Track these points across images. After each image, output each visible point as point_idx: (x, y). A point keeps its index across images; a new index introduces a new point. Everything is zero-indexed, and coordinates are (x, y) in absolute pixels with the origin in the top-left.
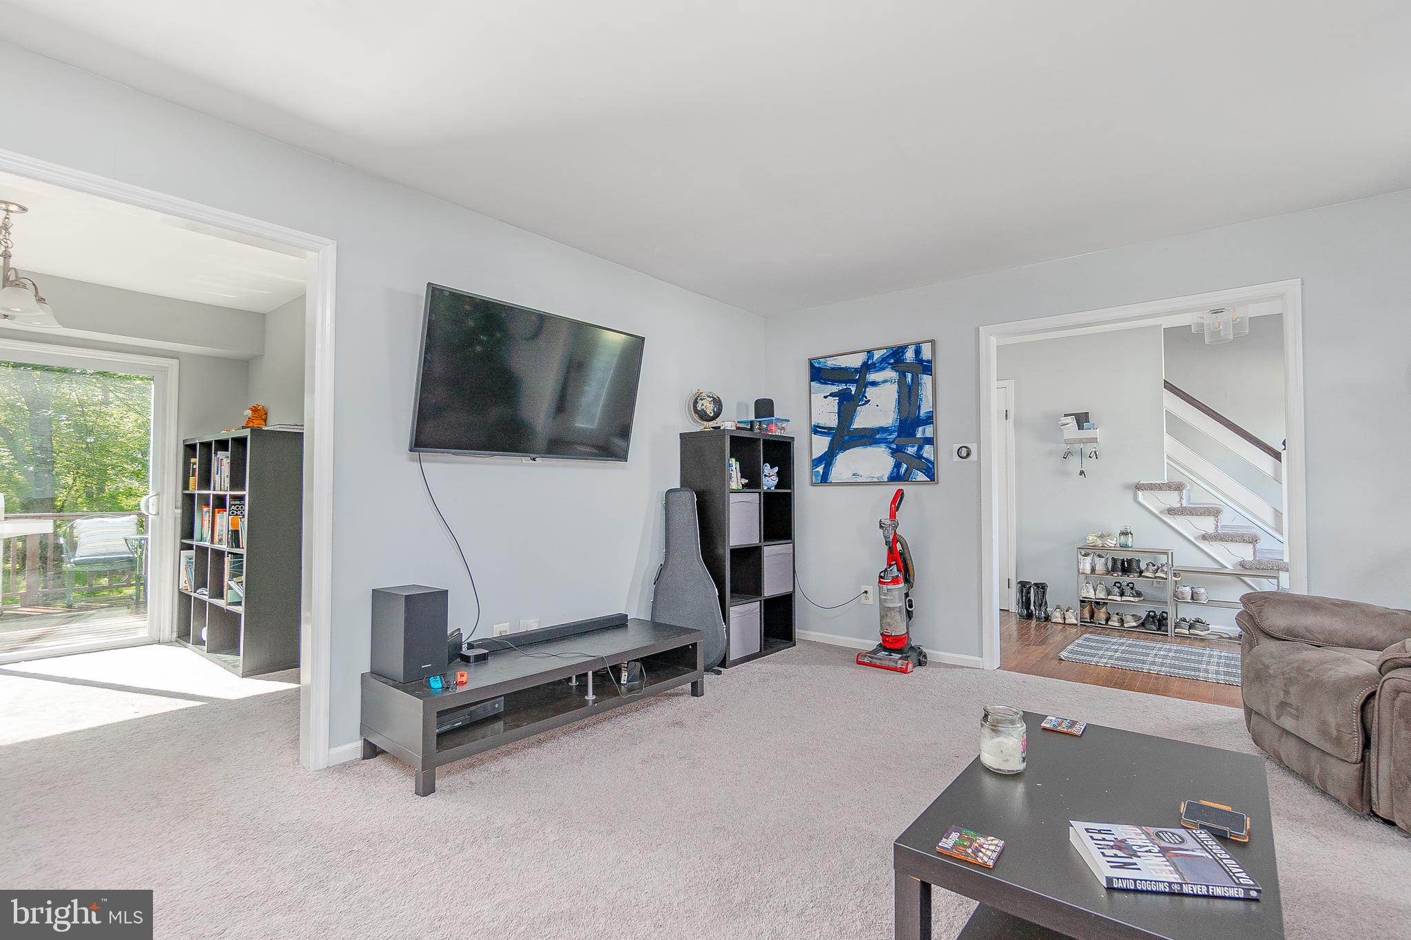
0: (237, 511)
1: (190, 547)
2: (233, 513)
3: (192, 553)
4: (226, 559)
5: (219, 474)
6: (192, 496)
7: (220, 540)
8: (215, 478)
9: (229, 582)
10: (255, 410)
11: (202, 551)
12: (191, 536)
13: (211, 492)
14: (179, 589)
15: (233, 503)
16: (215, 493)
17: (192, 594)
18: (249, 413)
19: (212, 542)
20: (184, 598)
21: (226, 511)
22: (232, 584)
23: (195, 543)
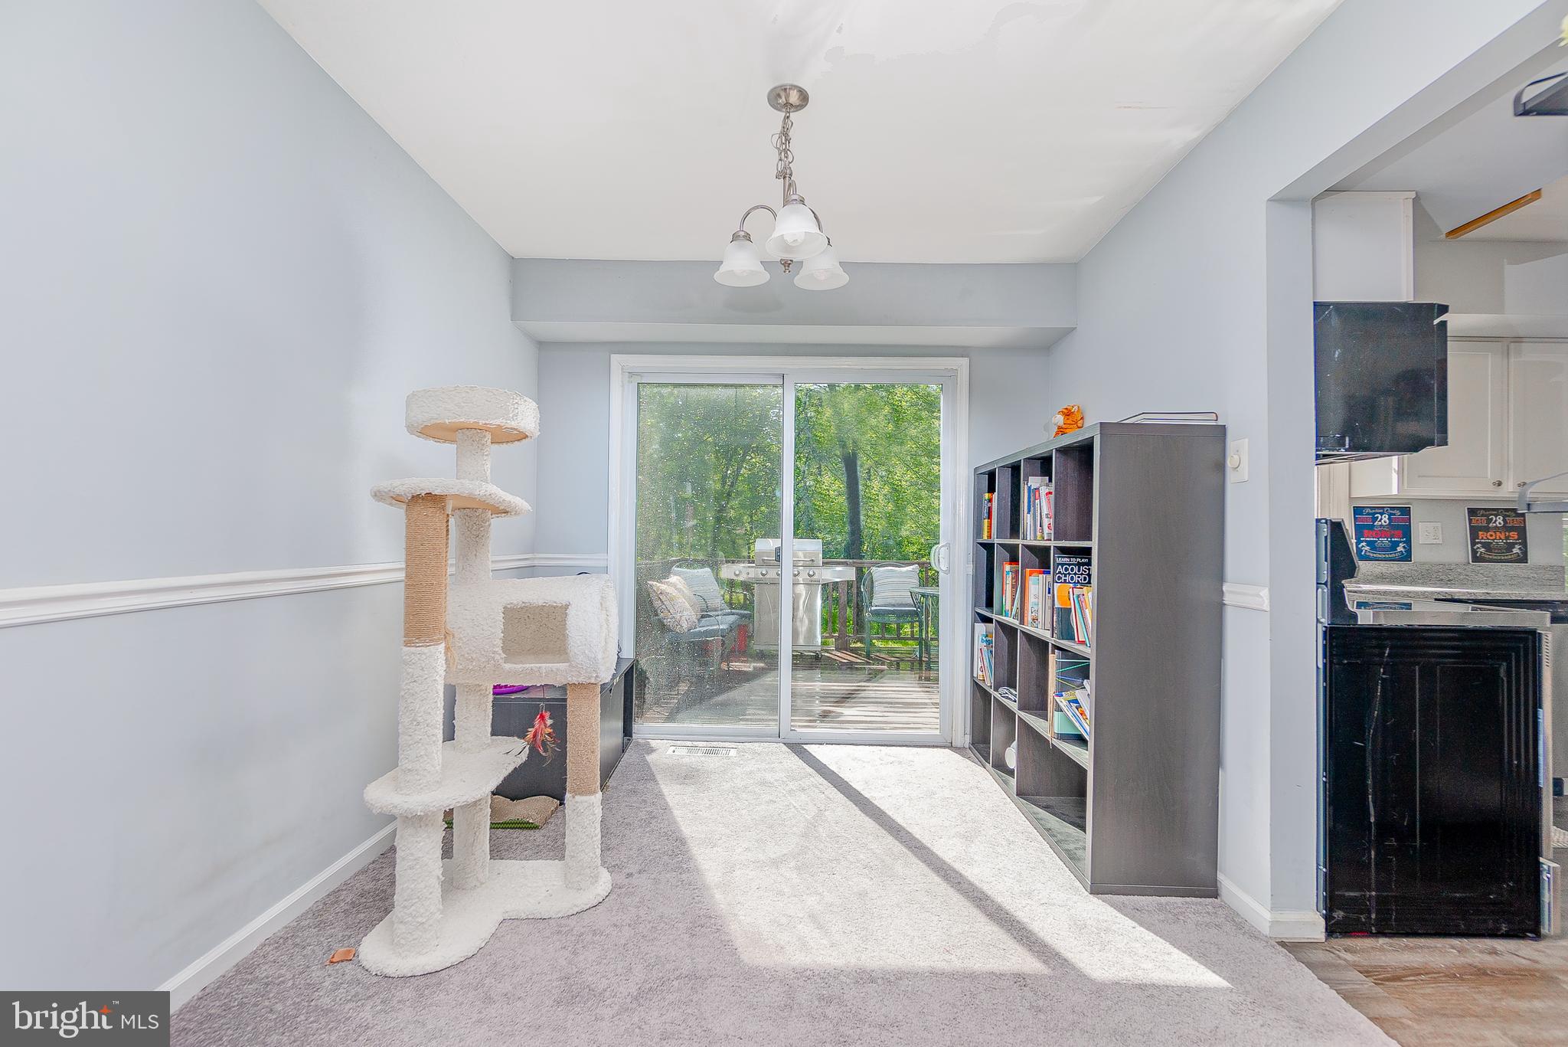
0: (1065, 576)
1: (986, 620)
2: (1059, 578)
3: (992, 626)
4: (1051, 656)
5: (1032, 512)
6: (989, 547)
7: (1035, 620)
8: (1027, 519)
9: (1057, 699)
10: (1068, 413)
11: (1009, 631)
12: (989, 604)
13: (1019, 542)
14: (972, 676)
15: (1059, 561)
16: (1026, 542)
17: (992, 691)
18: (1060, 419)
19: (1022, 622)
20: (980, 694)
21: (1049, 573)
22: (1063, 702)
23: (994, 617)
